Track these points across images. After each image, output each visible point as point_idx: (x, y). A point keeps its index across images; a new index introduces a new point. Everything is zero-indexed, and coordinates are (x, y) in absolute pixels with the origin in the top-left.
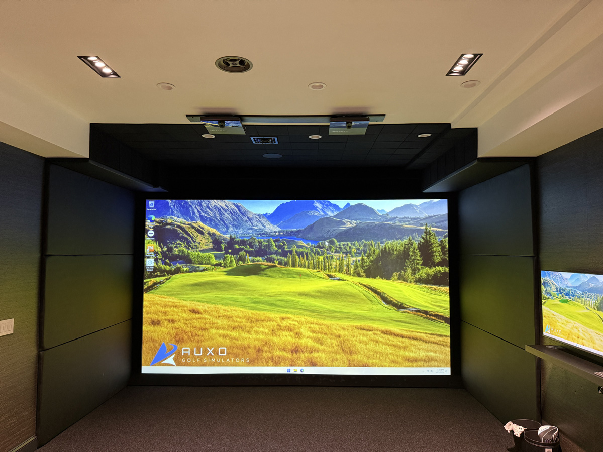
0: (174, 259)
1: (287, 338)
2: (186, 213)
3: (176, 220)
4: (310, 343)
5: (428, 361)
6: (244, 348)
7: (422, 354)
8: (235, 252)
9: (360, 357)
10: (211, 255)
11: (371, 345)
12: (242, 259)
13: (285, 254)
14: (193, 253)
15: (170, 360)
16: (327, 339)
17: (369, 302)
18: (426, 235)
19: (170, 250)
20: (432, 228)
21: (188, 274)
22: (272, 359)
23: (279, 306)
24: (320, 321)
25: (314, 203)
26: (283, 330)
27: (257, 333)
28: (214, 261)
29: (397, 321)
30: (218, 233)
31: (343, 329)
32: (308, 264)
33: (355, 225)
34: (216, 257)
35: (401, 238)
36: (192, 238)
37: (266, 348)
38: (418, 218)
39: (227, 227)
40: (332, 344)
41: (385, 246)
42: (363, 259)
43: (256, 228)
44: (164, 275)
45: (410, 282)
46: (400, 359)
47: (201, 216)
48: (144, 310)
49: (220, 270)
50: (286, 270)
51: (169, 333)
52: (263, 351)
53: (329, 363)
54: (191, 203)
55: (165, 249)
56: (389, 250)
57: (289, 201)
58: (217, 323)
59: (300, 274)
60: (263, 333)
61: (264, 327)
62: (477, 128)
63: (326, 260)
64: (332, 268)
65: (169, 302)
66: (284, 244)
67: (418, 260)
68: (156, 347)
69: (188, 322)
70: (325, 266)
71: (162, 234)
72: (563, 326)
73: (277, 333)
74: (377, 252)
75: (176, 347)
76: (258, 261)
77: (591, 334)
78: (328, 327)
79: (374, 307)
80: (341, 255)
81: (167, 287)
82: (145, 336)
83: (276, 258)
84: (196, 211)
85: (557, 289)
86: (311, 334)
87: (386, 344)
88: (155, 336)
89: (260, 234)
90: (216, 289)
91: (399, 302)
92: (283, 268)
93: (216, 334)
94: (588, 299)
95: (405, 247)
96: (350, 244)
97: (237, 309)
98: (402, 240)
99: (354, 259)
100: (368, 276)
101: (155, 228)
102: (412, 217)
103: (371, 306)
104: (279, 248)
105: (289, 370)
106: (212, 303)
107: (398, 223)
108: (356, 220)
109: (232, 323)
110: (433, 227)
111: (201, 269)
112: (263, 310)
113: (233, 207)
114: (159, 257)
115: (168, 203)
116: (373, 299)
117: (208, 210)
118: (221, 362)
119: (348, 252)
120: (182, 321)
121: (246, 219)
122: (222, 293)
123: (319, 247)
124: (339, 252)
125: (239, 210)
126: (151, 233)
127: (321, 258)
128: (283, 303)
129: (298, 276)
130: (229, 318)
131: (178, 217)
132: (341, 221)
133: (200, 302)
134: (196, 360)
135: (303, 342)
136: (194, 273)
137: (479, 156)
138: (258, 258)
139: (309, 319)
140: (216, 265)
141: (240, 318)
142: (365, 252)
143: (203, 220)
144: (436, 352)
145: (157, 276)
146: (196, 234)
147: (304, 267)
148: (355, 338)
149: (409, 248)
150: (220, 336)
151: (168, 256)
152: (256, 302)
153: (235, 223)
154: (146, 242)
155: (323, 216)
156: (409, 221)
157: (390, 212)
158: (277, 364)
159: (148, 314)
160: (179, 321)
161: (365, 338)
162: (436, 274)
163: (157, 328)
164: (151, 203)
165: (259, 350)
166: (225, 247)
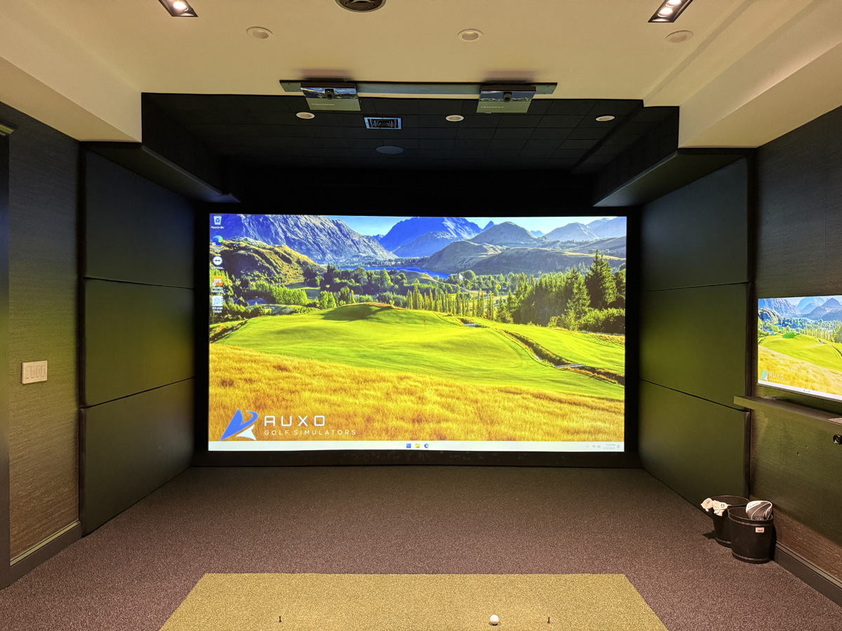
0: (251, 296)
1: (407, 404)
2: (265, 232)
3: (253, 242)
4: (437, 410)
5: (594, 433)
6: (348, 417)
7: (587, 424)
8: (335, 288)
9: (503, 429)
10: (302, 291)
11: (519, 413)
12: (344, 297)
13: (403, 291)
14: (276, 289)
15: (248, 433)
16: (460, 405)
17: (518, 356)
18: (597, 266)
19: (245, 283)
20: (605, 257)
21: (270, 317)
22: (387, 431)
23: (395, 362)
24: (451, 382)
25: (443, 221)
26: (401, 394)
27: (366, 396)
28: (306, 300)
29: (554, 381)
30: (310, 261)
31: (482, 391)
32: (436, 305)
33: (500, 252)
34: (309, 294)
35: (562, 270)
36: (275, 268)
37: (378, 417)
38: (586, 243)
39: (324, 254)
40: (466, 411)
41: (541, 280)
42: (510, 299)
43: (364, 255)
44: (238, 319)
45: (573, 330)
46: (557, 431)
47: (287, 238)
48: (211, 366)
49: (314, 312)
50: (405, 314)
51: (245, 397)
52: (373, 420)
53: (463, 437)
54: (273, 219)
55: (238, 283)
56: (546, 286)
57: (409, 218)
58: (311, 384)
59: (424, 319)
60: (374, 397)
61: (375, 390)
62: (678, 107)
63: (460, 300)
64: (467, 310)
65: (245, 355)
66: (403, 278)
67: (585, 299)
68: (228, 416)
69: (272, 382)
70: (458, 309)
71: (234, 262)
72: (785, 368)
73: (393, 397)
74: (529, 288)
75: (255, 416)
76: (367, 301)
77: (824, 374)
78: (462, 389)
79: (524, 362)
80: (481, 294)
81: (241, 335)
82: (212, 401)
83: (392, 297)
84: (280, 230)
85: (779, 320)
86: (438, 399)
87: (538, 411)
88: (227, 401)
89: (369, 263)
90: (309, 338)
91: (557, 356)
92: (401, 310)
93: (310, 398)
94: (823, 329)
95: (567, 282)
96: (492, 278)
97: (339, 365)
98: (564, 273)
99: (498, 298)
100: (517, 321)
101: (223, 254)
102: (578, 241)
103: (520, 361)
104: (396, 283)
105: (409, 446)
106: (305, 358)
107: (558, 249)
108: (501, 245)
109: (332, 384)
110: (606, 254)
111: (288, 310)
112: (374, 367)
113: (332, 225)
114: (229, 293)
115: (240, 218)
116: (523, 352)
117: (296, 229)
118: (317, 435)
119: (490, 289)
120: (264, 381)
121: (350, 242)
122: (317, 343)
123: (450, 281)
124: (478, 289)
125: (341, 231)
126: (218, 260)
127: (453, 297)
128: (401, 357)
129: (422, 322)
130: (327, 376)
131: (255, 239)
132: (481, 247)
133: (288, 355)
134: (283, 432)
135: (428, 408)
136: (278, 317)
137: (680, 145)
138: (367, 297)
139: (437, 379)
140: (309, 305)
141: (343, 377)
142: (513, 289)
143: (290, 242)
144: (605, 422)
145: (227, 320)
146: (280, 262)
147: (430, 309)
148: (497, 404)
149: (572, 284)
150: (315, 400)
151: (243, 293)
152: (364, 356)
153: (335, 248)
154: (211, 273)
155: (457, 239)
156: (574, 247)
157: (549, 234)
158: (392, 437)
159: (215, 371)
160: (260, 380)
161: (510, 404)
162: (607, 319)
163: (230, 391)
164: (217, 219)
165: (369, 420)
166: (321, 281)
